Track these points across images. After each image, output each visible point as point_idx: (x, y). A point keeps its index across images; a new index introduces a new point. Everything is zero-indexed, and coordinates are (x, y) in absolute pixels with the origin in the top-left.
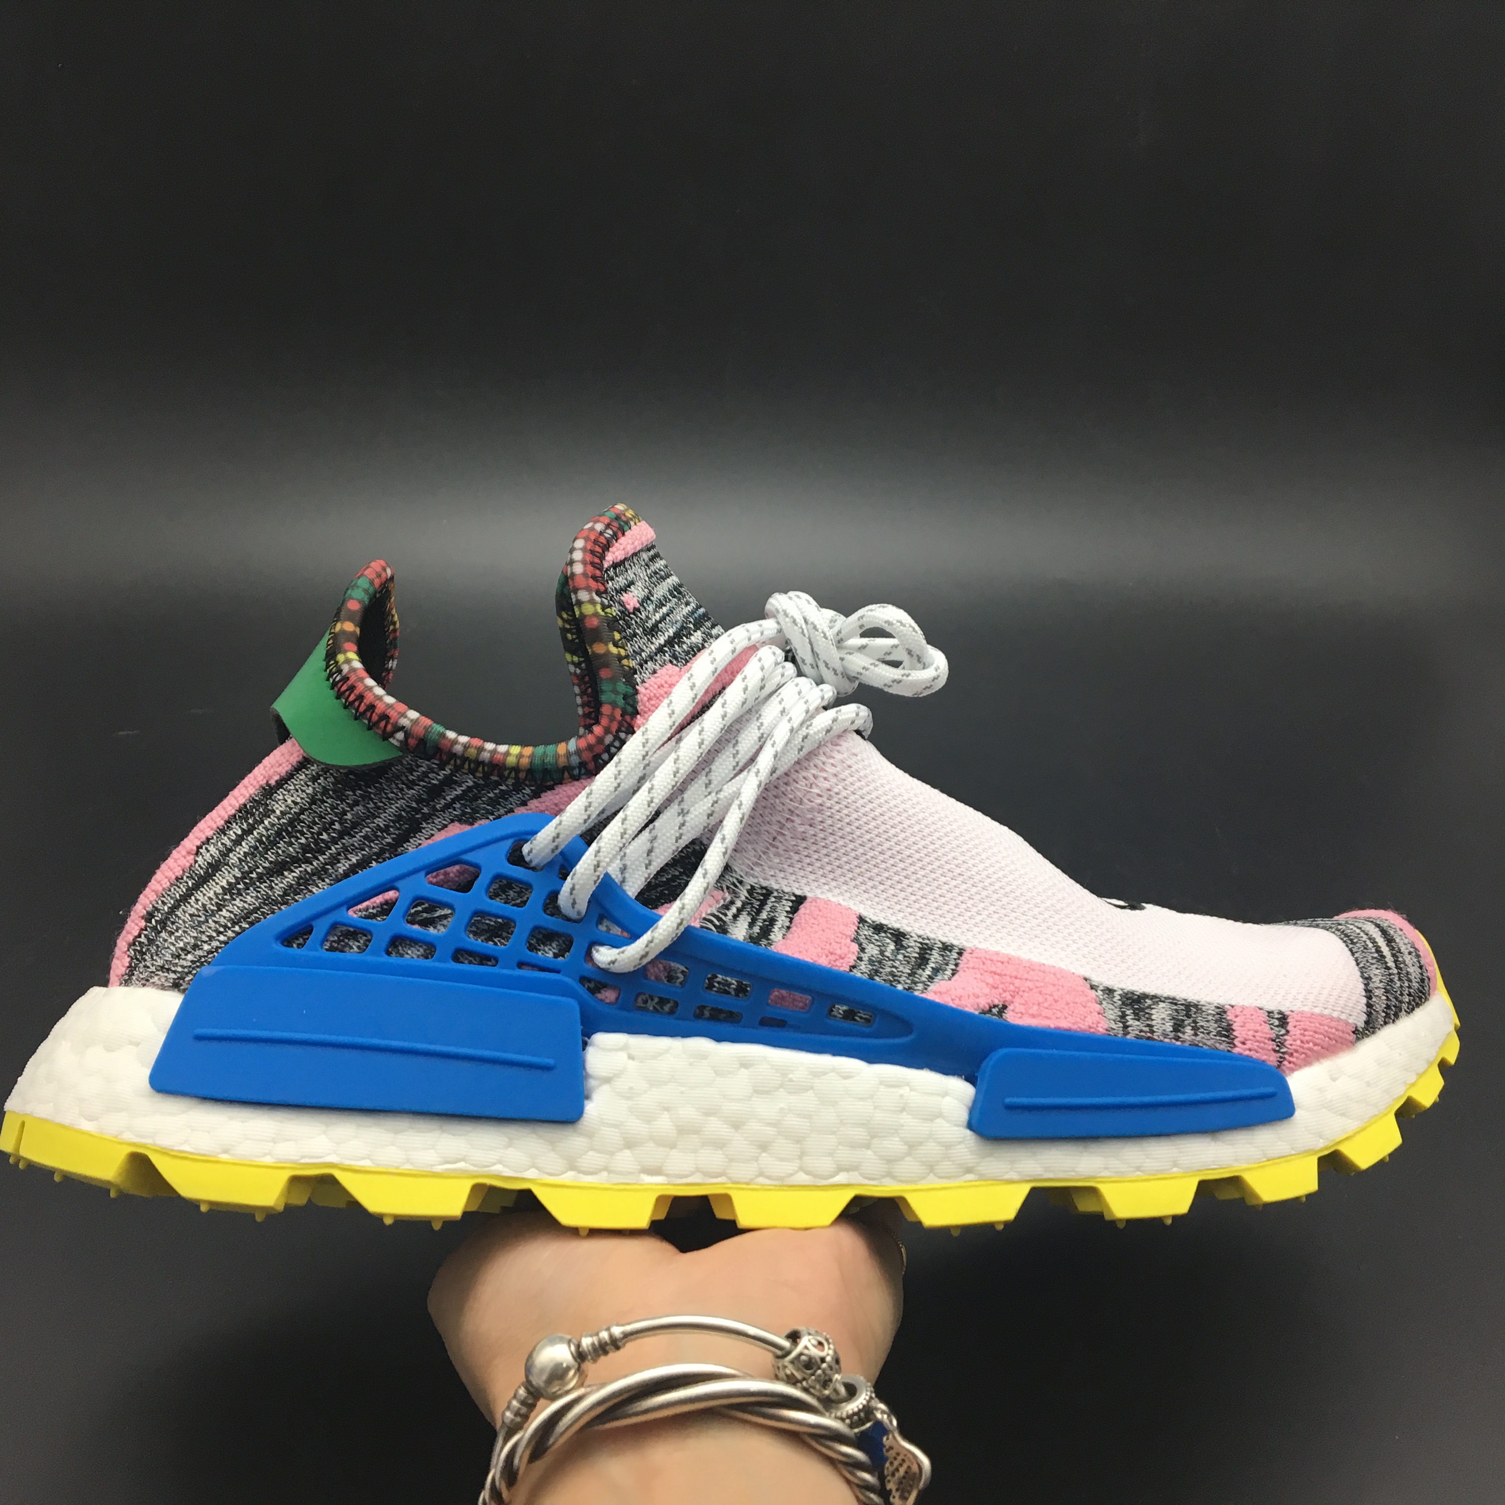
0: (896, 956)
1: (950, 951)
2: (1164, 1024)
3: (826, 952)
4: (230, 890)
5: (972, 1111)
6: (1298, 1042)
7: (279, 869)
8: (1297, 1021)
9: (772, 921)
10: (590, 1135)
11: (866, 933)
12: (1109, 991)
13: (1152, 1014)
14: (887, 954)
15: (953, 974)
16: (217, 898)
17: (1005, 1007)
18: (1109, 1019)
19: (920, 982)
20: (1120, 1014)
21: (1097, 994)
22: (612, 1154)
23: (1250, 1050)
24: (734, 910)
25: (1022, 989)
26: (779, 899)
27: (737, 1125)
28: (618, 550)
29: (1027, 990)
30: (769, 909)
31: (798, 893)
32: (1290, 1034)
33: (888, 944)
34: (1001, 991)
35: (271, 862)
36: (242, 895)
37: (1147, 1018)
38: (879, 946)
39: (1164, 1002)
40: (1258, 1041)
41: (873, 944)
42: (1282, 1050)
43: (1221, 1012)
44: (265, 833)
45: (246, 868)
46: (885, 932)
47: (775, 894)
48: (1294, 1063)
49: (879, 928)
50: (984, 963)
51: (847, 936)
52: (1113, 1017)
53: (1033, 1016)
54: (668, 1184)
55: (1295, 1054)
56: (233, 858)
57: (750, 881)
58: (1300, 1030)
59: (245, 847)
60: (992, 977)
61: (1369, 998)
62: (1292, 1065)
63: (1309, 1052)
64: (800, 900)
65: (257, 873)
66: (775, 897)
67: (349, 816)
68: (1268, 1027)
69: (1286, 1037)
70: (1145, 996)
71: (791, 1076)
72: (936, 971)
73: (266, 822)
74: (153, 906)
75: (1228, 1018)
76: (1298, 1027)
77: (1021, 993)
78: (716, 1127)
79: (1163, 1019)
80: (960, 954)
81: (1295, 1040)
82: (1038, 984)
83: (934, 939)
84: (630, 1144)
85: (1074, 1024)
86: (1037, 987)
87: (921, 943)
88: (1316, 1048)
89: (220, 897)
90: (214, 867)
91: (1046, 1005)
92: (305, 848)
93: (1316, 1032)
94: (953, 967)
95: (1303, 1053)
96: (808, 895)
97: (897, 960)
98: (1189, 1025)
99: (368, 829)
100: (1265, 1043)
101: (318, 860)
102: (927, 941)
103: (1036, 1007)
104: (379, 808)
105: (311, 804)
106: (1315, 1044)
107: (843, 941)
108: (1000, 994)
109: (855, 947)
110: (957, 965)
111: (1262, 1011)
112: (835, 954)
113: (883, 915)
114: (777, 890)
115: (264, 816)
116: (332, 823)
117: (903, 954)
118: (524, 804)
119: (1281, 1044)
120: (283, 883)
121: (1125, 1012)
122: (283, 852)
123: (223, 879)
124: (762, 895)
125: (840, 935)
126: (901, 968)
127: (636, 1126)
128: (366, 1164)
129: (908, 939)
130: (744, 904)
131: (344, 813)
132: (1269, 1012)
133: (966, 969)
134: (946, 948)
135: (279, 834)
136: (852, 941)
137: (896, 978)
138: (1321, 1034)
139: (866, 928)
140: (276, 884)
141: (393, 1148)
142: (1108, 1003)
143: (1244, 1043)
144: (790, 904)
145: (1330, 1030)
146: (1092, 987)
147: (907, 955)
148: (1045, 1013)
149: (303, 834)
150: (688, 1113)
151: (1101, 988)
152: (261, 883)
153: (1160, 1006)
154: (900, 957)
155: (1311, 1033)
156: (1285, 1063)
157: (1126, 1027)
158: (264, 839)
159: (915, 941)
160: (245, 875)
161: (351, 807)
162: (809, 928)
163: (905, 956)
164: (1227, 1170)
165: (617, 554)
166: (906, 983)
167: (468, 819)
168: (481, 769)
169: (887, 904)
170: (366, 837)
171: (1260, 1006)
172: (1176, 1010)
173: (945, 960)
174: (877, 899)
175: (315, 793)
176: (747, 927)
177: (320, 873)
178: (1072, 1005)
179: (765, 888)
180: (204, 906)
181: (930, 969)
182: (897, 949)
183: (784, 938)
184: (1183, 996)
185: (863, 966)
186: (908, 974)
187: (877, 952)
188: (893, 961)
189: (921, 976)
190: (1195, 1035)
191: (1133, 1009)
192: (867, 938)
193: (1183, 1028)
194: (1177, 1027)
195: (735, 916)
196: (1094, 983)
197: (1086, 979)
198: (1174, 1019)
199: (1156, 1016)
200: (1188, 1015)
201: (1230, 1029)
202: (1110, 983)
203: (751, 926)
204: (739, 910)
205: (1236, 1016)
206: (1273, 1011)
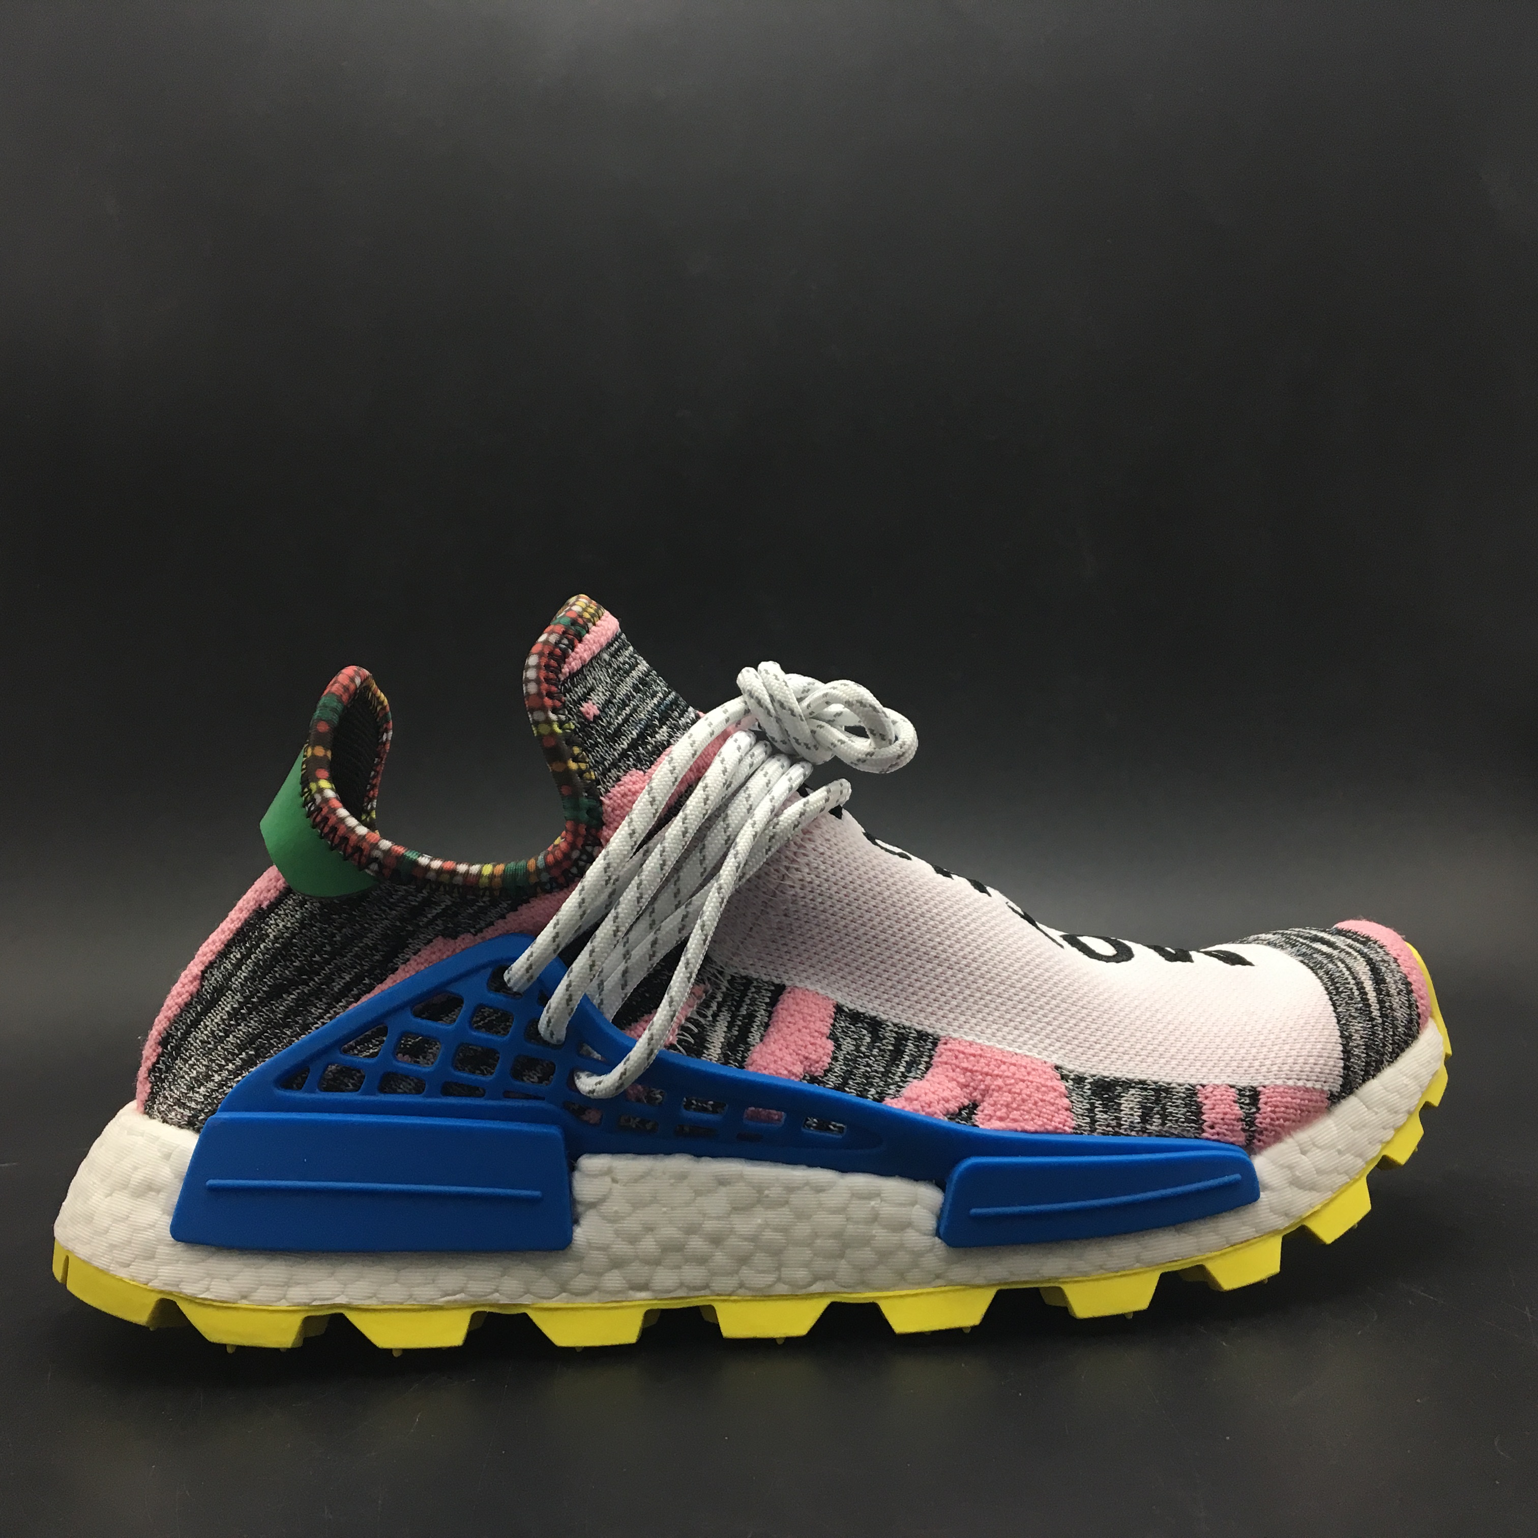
0: (871, 1051)
1: (925, 1041)
2: (1132, 1115)
3: (801, 1058)
4: (234, 1014)
5: (939, 1218)
6: (1268, 1120)
7: (277, 992)
8: (1268, 1097)
9: (751, 1017)
10: (580, 1259)
11: (843, 1024)
12: (1079, 1080)
13: (1121, 1104)
14: (863, 1049)
15: (927, 1069)
16: (224, 1024)
17: (975, 1106)
18: (1077, 1115)
19: (893, 1084)
20: (1088, 1106)
21: (1067, 1084)
22: (600, 1274)
23: (1218, 1134)
24: (714, 1006)
25: (993, 1087)
26: (758, 989)
27: (716, 1240)
28: (574, 659)
29: (997, 1088)
30: (748, 1002)
31: (777, 981)
32: (1260, 1112)
33: (864, 1035)
34: (971, 1088)
35: (269, 986)
36: (246, 1020)
37: (1115, 1109)
38: (855, 1039)
39: (1134, 1087)
40: (1226, 1124)
41: (850, 1037)
42: (1252, 1129)
43: (1192, 1092)
44: (261, 957)
45: (248, 993)
46: (862, 1022)
47: (755, 984)
48: (1263, 1141)
49: (856, 1017)
50: (956, 1057)
51: (822, 1034)
52: (1081, 1112)
53: (1001, 1119)
54: (656, 1299)
55: (1265, 1132)
56: (236, 983)
57: (729, 972)
58: (1271, 1107)
59: (243, 974)
60: (964, 1074)
61: (1346, 1059)
62: (1261, 1144)
63: (1278, 1129)
64: (779, 990)
65: (258, 997)
66: (755, 987)
67: (338, 938)
68: (1237, 1107)
69: (1257, 1115)
70: (1116, 1082)
71: (766, 1192)
72: (910, 1066)
73: (262, 946)
74: (167, 1032)
75: (1199, 1100)
76: (1270, 1104)
77: (990, 1092)
78: (697, 1244)
79: (1132, 1108)
80: (935, 1044)
81: (1265, 1118)
82: (1008, 1082)
83: (910, 1028)
84: (617, 1263)
85: (1040, 1126)
86: (1006, 1085)
87: (896, 1032)
88: (1287, 1123)
89: (226, 1022)
90: (220, 991)
91: (1014, 1105)
92: (300, 970)
93: (1287, 1107)
94: (926, 1059)
95: (1272, 1130)
96: (787, 983)
97: (872, 1055)
98: (1158, 1113)
99: (356, 949)
100: (1233, 1125)
101: (314, 981)
102: (903, 1031)
103: (1004, 1110)
104: (365, 928)
105: (301, 928)
106: (1286, 1120)
107: (818, 1041)
108: (971, 1094)
109: (830, 1045)
110: (931, 1057)
111: (1233, 1090)
112: (810, 1059)
113: (860, 1002)
114: (756, 979)
115: (259, 939)
116: (324, 945)
117: (878, 1047)
118: (503, 917)
119: (1251, 1123)
120: (282, 1005)
121: (1093, 1103)
122: (280, 975)
123: (228, 1004)
124: (742, 984)
125: (816, 1034)
126: (876, 1067)
127: (621, 1248)
128: (373, 1303)
129: (884, 1028)
130: (724, 1000)
131: (334, 935)
132: (1240, 1090)
133: (939, 1064)
134: (922, 1036)
135: (274, 957)
136: (828, 1038)
137: (870, 1080)
138: (1293, 1108)
139: (843, 1018)
140: (277, 1008)
141: (397, 1285)
142: (1077, 1094)
143: (1212, 1127)
144: (769, 995)
145: (1302, 1102)
146: (1064, 1078)
147: (882, 1047)
148: (1015, 1114)
149: (297, 957)
150: (670, 1232)
151: (1072, 1076)
152: (263, 1007)
153: (1130, 1093)
154: (875, 1052)
155: (1283, 1109)
156: (1255, 1141)
157: (1093, 1121)
158: (261, 963)
159: (891, 1031)
160: (247, 999)
161: (339, 929)
162: (785, 1029)
163: (880, 1050)
164: (1188, 1260)
165: (573, 664)
166: (880, 1086)
167: (452, 934)
168: (456, 890)
169: (864, 990)
170: (356, 956)
171: (1231, 1083)
172: (1146, 1097)
173: (919, 1051)
174: (854, 986)
175: (303, 918)
176: (725, 1029)
177: (317, 993)
178: (1040, 1103)
179: (745, 977)
180: (212, 1032)
181: (904, 1064)
182: (873, 1041)
183: (761, 1040)
184: (1155, 1078)
185: (838, 1068)
186: (882, 1073)
187: (853, 1048)
188: (868, 1057)
189: (894, 1074)
190: (1163, 1124)
191: (1102, 1099)
192: (843, 1031)
193: (1152, 1117)
194: (1146, 1117)
195: (715, 1016)
196: (1065, 1072)
197: (1057, 1068)
198: (1143, 1107)
199: (1125, 1106)
200: (1157, 1101)
201: (1199, 1112)
202: (1082, 1070)
203: (730, 1027)
204: (720, 1006)
205: (1206, 1098)
206: (1244, 1089)
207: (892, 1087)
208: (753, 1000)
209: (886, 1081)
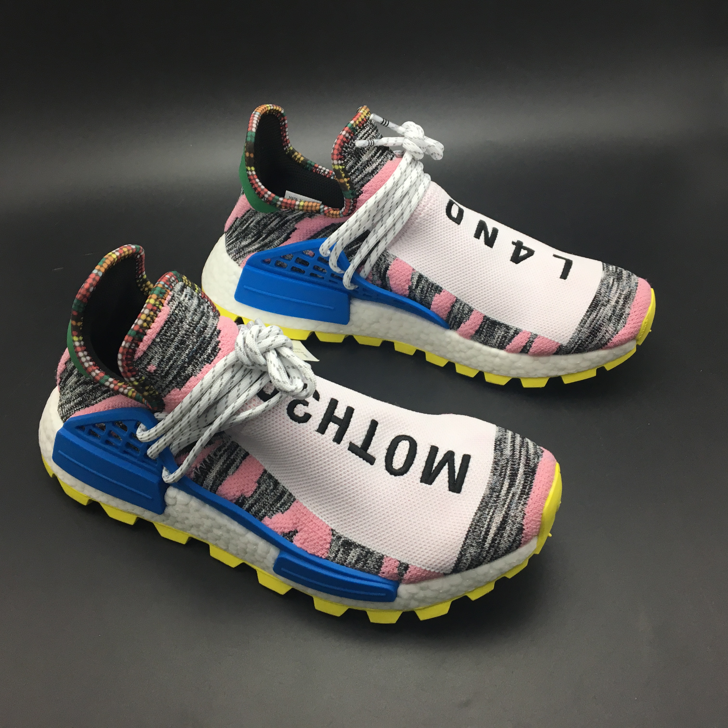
0: (271, 493)
1: (291, 497)
2: (352, 559)
3: (241, 489)
4: (76, 383)
5: (276, 561)
6: (409, 577)
8: (412, 569)
11: (264, 478)
13: (350, 553)
14: (268, 491)
15: (287, 509)
17: (297, 532)
18: (331, 552)
20: (337, 550)
21: (333, 538)
23: (385, 576)
24: (223, 451)
25: (303, 529)
26: (240, 450)
29: (305, 531)
31: (247, 451)
32: (406, 574)
33: (271, 485)
37: (347, 554)
39: (359, 548)
40: (389, 574)
41: (265, 484)
42: (400, 579)
43: (382, 557)
46: (272, 480)
50: (297, 511)
51: (253, 481)
52: (333, 551)
53: (301, 543)
57: (232, 439)
60: (296, 519)
64: (247, 454)
66: (239, 448)
68: (396, 570)
70: (353, 543)
72: (282, 505)
75: (383, 561)
76: (411, 573)
77: (302, 531)
79: (354, 556)
80: (294, 500)
81: (407, 576)
82: (310, 530)
83: (287, 490)
85: (313, 552)
86: (308, 531)
87: (282, 490)
91: (307, 540)
93: (418, 576)
94: (289, 505)
95: (406, 581)
96: (250, 453)
98: (363, 561)
100: (392, 575)
102: (285, 490)
103: (303, 540)
106: (416, 580)
107: (250, 484)
108: (297, 527)
109: (256, 486)
110: (291, 504)
111: (398, 563)
112: (244, 491)
113: (273, 472)
114: (241, 446)
119: (401, 576)
121: (340, 549)
125: (251, 481)
126: (269, 501)
129: (279, 486)
130: (228, 449)
133: (291, 510)
134: (290, 495)
136: (256, 482)
138: (421, 577)
139: (265, 476)
142: (335, 543)
143: (383, 573)
144: (244, 454)
145: (427, 575)
146: (333, 535)
147: (275, 493)
148: (307, 544)
151: (337, 535)
153: (357, 549)
155: (416, 576)
156: (402, 581)
157: (336, 556)
159: (281, 488)
162: (240, 474)
169: (275, 468)
171: (398, 560)
172: (361, 554)
173: (288, 500)
174: (272, 465)
176: (222, 464)
178: (317, 544)
180: (72, 385)
181: (281, 503)
182: (274, 489)
183: (232, 474)
184: (369, 547)
185: (256, 496)
186: (270, 504)
187: (265, 489)
188: (269, 495)
189: (275, 506)
190: (363, 566)
191: (344, 548)
192: (264, 481)
193: (360, 563)
194: (357, 562)
195: (221, 456)
196: (334, 533)
197: (332, 530)
198: (358, 557)
199: (352, 553)
200: (366, 556)
201: (380, 567)
202: (342, 534)
203: (224, 463)
204: (225, 451)
205: (386, 562)
206: (403, 563)
207: (271, 512)
208: (237, 453)
209: (270, 508)
